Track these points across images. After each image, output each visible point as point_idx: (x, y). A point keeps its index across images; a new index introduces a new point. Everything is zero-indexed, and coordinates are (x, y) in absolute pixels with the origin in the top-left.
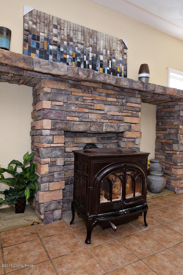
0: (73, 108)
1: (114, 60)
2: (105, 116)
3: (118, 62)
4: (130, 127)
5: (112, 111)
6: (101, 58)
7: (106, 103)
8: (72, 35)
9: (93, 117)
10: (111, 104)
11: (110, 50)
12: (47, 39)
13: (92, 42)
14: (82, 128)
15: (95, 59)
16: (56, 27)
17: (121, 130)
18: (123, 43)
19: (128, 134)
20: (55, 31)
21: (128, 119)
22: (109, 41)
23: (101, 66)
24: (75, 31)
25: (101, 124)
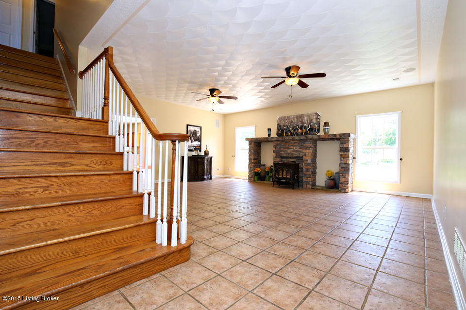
0: (282, 149)
1: (312, 124)
2: (293, 151)
3: (314, 124)
4: (305, 154)
5: (297, 148)
6: (305, 125)
7: (294, 146)
8: (292, 120)
9: (289, 151)
10: (296, 146)
11: (310, 120)
12: (283, 125)
13: (301, 120)
14: (285, 155)
15: (302, 127)
16: (287, 120)
17: (301, 155)
18: (317, 114)
19: (304, 157)
20: (286, 121)
21: (304, 151)
22: (309, 116)
23: (305, 128)
24: (294, 118)
25: (292, 154)
